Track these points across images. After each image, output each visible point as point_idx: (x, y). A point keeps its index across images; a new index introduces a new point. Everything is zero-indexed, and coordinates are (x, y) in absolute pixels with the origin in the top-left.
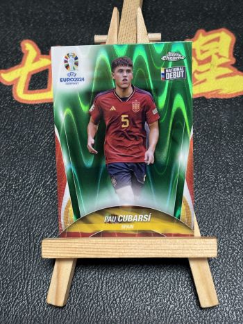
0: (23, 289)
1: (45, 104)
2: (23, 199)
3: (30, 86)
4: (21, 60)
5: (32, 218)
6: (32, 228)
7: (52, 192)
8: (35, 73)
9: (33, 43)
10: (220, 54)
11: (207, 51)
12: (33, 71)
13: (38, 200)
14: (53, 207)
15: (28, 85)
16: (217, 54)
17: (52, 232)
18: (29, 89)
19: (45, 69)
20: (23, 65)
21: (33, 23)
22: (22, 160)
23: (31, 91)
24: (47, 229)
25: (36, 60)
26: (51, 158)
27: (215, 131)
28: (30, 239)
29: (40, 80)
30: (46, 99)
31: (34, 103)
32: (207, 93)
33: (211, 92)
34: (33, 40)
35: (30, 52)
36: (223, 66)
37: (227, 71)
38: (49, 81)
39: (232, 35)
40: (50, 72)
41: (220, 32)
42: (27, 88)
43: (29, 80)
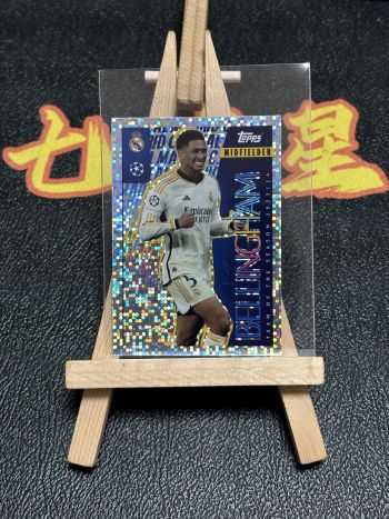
0: (37, 476)
2: (39, 339)
3: (52, 172)
4: (39, 134)
5: (54, 368)
6: (54, 383)
8: (61, 153)
9: (59, 110)
10: (336, 135)
11: (317, 130)
13: (62, 341)
15: (49, 170)
16: (332, 135)
18: (51, 177)
19: (76, 148)
20: (43, 142)
22: (38, 281)
23: (55, 180)
25: (63, 134)
27: (331, 246)
29: (67, 164)
30: (79, 193)
31: (58, 197)
33: (325, 189)
34: (58, 107)
35: (54, 122)
36: (341, 152)
37: (347, 160)
38: (82, 166)
39: (354, 109)
40: (83, 153)
41: (335, 104)
42: (48, 175)
43: (52, 163)
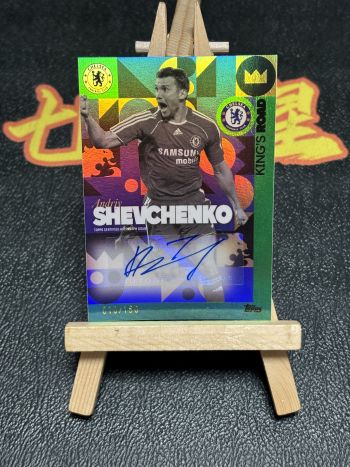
1: (67, 167)
2: (36, 289)
3: (48, 143)
5: (49, 314)
6: (49, 328)
8: (55, 127)
12: (53, 125)
13: (57, 291)
15: (45, 142)
18: (47, 147)
19: (69, 122)
20: (39, 117)
23: (50, 150)
25: (57, 110)
26: (76, 236)
27: (295, 206)
30: (70, 161)
31: (52, 165)
32: (283, 158)
33: (289, 157)
35: (48, 100)
36: (304, 124)
37: (309, 131)
38: (73, 138)
39: (315, 86)
40: (75, 127)
41: (299, 82)
42: (44, 146)
43: (47, 136)
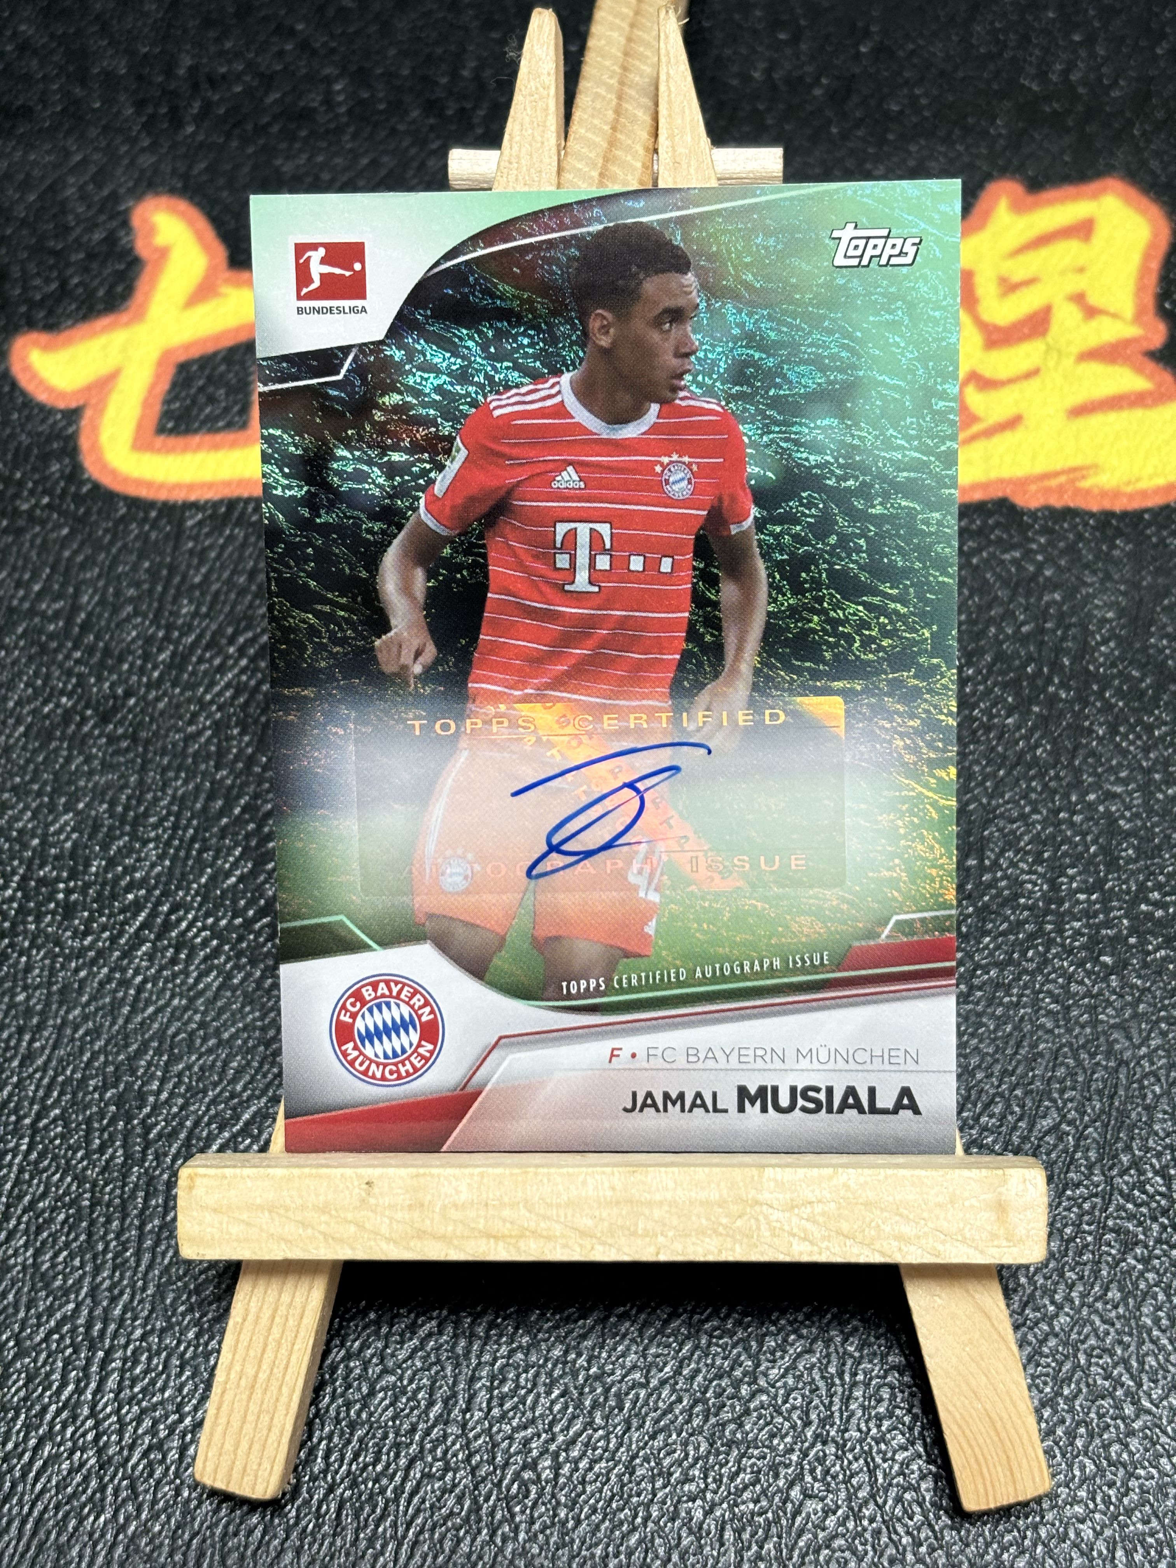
1: (232, 504)
2: (100, 953)
3: (166, 414)
4: (128, 293)
5: (145, 1045)
6: (142, 1097)
7: (248, 924)
8: (195, 353)
9: (194, 212)
10: (1094, 300)
11: (1029, 282)
12: (187, 347)
13: (174, 961)
14: (249, 999)
15: (156, 409)
16: (1079, 299)
17: (237, 1117)
18: (161, 430)
19: (241, 338)
20: (140, 316)
21: (199, 119)
23: (172, 441)
24: (214, 1102)
25: (204, 292)
26: (251, 761)
28: (124, 1146)
29: (215, 390)
33: (1046, 476)
34: (192, 199)
35: (175, 257)
36: (1108, 354)
37: (1127, 380)
39: (1156, 211)
42: (151, 425)
43: (165, 386)
